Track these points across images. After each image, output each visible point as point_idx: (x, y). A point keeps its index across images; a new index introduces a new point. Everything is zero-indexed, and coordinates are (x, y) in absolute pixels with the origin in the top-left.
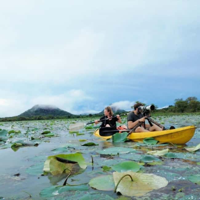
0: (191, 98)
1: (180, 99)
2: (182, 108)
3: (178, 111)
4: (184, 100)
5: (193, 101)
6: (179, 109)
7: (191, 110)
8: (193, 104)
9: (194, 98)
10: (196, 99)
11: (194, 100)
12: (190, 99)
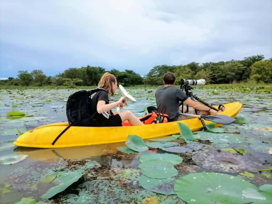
0: (37, 70)
1: (25, 71)
2: (26, 81)
3: (23, 85)
4: (29, 72)
5: (38, 74)
6: (24, 82)
7: (37, 84)
8: (39, 78)
9: (40, 71)
10: (42, 72)
11: (40, 73)
12: (35, 72)
